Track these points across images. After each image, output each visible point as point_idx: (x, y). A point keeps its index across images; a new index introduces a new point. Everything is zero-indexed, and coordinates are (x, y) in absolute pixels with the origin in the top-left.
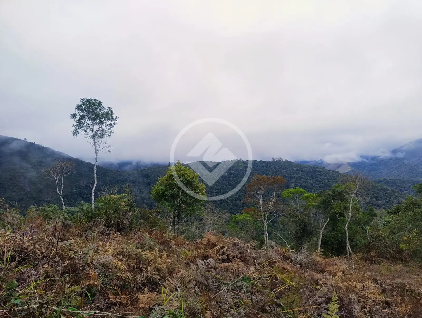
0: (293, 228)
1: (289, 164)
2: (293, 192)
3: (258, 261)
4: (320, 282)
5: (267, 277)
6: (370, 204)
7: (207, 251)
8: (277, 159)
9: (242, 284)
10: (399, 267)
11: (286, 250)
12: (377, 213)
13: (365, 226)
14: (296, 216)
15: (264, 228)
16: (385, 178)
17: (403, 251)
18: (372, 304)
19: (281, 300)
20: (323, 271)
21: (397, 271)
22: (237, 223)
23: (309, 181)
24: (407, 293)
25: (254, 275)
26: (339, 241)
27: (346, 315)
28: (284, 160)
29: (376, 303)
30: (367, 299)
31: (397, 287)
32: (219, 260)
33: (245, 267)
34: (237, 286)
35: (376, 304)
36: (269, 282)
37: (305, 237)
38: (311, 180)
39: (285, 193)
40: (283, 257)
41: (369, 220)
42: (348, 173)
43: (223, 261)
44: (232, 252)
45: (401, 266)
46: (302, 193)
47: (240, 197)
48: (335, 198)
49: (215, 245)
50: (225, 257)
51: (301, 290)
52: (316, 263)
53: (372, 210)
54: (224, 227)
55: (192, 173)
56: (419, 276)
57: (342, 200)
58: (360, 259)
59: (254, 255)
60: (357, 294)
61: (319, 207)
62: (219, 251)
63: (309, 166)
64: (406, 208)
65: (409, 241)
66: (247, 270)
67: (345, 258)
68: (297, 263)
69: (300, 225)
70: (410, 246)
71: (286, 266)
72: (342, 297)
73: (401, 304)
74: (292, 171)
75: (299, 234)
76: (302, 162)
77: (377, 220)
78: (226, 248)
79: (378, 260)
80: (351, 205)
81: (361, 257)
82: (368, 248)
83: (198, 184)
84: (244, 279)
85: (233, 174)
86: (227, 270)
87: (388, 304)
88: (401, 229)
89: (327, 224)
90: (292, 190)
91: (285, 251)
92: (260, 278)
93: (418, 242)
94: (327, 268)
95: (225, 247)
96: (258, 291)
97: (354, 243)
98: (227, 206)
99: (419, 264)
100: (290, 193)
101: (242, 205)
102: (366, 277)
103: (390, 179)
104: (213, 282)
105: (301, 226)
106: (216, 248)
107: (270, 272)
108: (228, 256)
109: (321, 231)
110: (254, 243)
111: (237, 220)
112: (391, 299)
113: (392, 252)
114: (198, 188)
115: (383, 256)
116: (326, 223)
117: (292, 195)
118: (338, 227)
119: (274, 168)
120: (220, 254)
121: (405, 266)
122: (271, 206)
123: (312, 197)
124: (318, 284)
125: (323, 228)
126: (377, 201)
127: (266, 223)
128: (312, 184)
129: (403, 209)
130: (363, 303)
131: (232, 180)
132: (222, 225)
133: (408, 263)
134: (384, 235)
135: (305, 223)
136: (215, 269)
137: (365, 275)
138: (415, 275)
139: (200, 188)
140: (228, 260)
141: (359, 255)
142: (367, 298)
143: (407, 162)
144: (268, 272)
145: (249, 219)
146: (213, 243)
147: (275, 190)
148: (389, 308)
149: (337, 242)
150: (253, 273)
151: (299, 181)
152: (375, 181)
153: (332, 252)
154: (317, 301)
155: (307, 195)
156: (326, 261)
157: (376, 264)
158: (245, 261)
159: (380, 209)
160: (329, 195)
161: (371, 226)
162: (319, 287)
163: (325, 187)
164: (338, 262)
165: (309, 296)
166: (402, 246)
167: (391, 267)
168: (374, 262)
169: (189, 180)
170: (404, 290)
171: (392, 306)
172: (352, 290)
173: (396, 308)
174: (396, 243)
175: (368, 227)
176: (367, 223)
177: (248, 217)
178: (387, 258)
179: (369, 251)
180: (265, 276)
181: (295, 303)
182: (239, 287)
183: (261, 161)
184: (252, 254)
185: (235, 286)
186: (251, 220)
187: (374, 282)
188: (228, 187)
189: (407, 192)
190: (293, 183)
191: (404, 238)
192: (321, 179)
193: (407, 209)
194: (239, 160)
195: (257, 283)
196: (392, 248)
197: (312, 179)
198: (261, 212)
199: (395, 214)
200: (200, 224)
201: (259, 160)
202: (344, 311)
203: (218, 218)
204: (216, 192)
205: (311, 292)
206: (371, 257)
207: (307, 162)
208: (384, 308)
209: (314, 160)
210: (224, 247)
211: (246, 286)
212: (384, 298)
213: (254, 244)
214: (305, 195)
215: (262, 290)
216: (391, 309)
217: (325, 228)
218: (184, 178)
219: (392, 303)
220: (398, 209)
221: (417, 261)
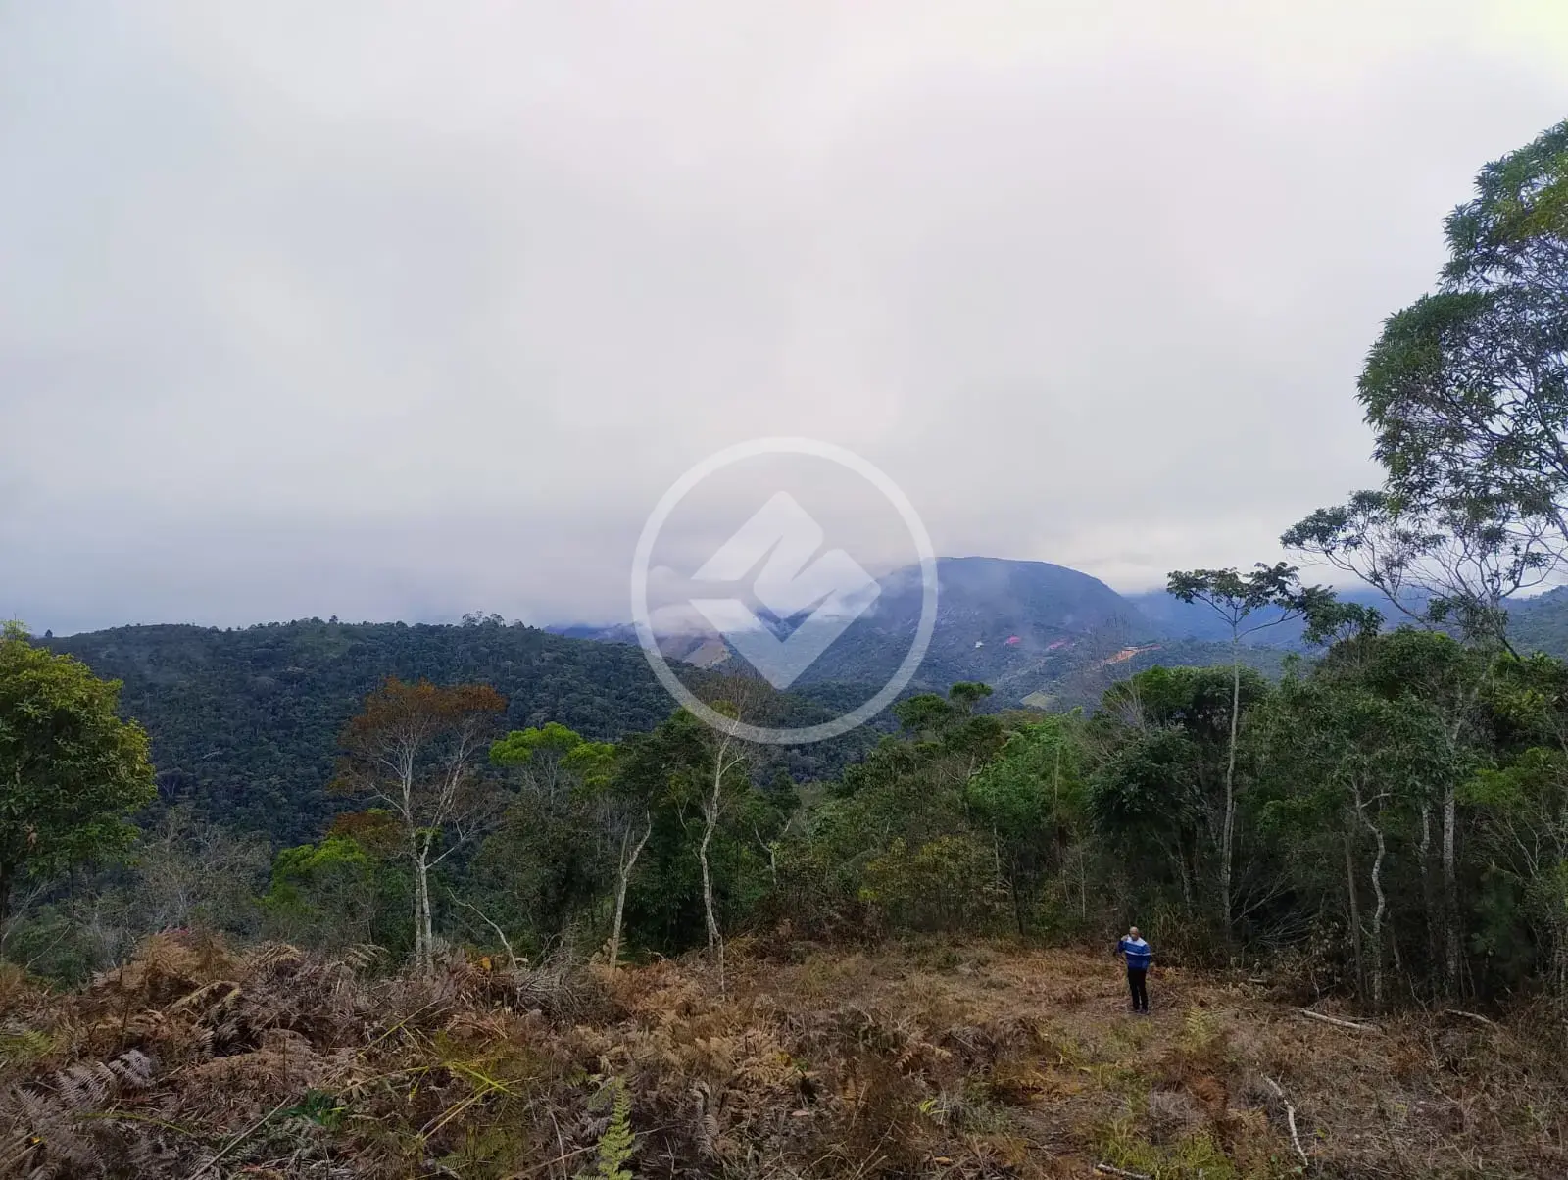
0: (531, 876)
1: (529, 636)
2: (534, 742)
3: (376, 1024)
4: (604, 1060)
5: (403, 1082)
6: (782, 769)
7: (140, 1017)
8: (481, 621)
9: (298, 1126)
10: (853, 961)
11: (492, 963)
12: (800, 795)
13: (765, 843)
14: (543, 830)
15: (414, 891)
16: (826, 681)
17: (865, 911)
18: (761, 1102)
19: (453, 1156)
20: (619, 1016)
21: (848, 976)
22: (307, 878)
23: (598, 699)
24: (866, 1041)
25: (349, 1082)
26: (683, 901)
27: (678, 1158)
28: (508, 621)
29: (774, 1095)
30: (751, 1085)
31: (841, 1027)
32: (202, 1049)
33: (314, 1059)
34: (273, 1143)
35: (777, 1097)
36: (410, 1097)
37: (572, 904)
38: (602, 695)
39: (502, 747)
40: (482, 989)
41: (779, 818)
42: (720, 667)
43: (221, 1047)
44: (264, 1004)
45: (861, 957)
46: (564, 746)
47: (327, 771)
48: (674, 754)
49: (183, 987)
50: (229, 1029)
51: (531, 1104)
52: (600, 991)
53: (786, 787)
54: (244, 903)
55: (82, 681)
56: (904, 980)
57: (694, 761)
58: (748, 954)
59: (362, 1001)
60: (719, 1074)
61: (619, 789)
62: (201, 1012)
63: (598, 646)
64: (877, 776)
65: (882, 877)
66: (326, 1066)
67: (701, 956)
68: (531, 1005)
69: (555, 861)
70: (884, 891)
71: (485, 1024)
72: (671, 1098)
73: (844, 1082)
74: (537, 663)
75: (551, 892)
76: (572, 630)
77: (799, 819)
78: (237, 991)
79: (798, 946)
80: (718, 777)
81: (750, 947)
82: (771, 912)
83: (115, 726)
84: (306, 1105)
85: (297, 679)
86: (234, 1083)
87: (807, 1088)
88: (864, 841)
89: (646, 847)
90: (532, 734)
91: (489, 967)
92: (373, 1089)
93: (904, 875)
94: (636, 1002)
95: (230, 989)
96: (360, 1145)
97: (729, 902)
98: (267, 811)
99: (906, 944)
100: (525, 745)
101: (331, 804)
102: (758, 1010)
103: (840, 687)
104: (157, 1149)
105: (560, 863)
106: (189, 998)
107: (419, 1057)
108: (243, 1027)
109: (624, 874)
110: (360, 954)
111: (302, 868)
112: (818, 1073)
113: (838, 917)
114: (116, 742)
115: (812, 932)
116: (643, 842)
117: (527, 752)
118: (682, 851)
119: (469, 653)
120: (204, 1024)
121: (869, 955)
122: (447, 800)
123: (601, 756)
124: (594, 1068)
125: (631, 863)
126: (805, 757)
127: (424, 868)
128: (605, 710)
129: (868, 779)
130: (737, 1104)
131: (294, 704)
132: (234, 895)
133: (878, 944)
134: (815, 867)
135: (574, 851)
136: (174, 1089)
137: (757, 1005)
138: (895, 979)
139: (124, 741)
140: (247, 1039)
141: (745, 939)
142: (749, 1083)
143: (884, 632)
144: (414, 1059)
145: (355, 860)
146: (175, 979)
147: (465, 738)
148: (812, 1101)
149: (678, 906)
150: (349, 1074)
151: (561, 701)
152: (799, 693)
153: (662, 943)
154: (587, 1132)
155: (583, 748)
156: (634, 980)
157: (793, 963)
158: (318, 1033)
159: (810, 781)
160: (652, 744)
161: (784, 840)
162: (596, 1078)
163: (649, 717)
164: (672, 977)
165: (558, 1118)
166: (866, 893)
167: (834, 964)
168: (788, 957)
169: (63, 711)
170: (857, 1033)
171: (820, 1091)
172: (702, 1066)
173: (831, 1099)
174: (848, 886)
175: (776, 845)
176: (771, 832)
177: (352, 850)
178: (823, 939)
179: (773, 924)
180: (397, 1079)
181: (504, 1159)
182: (278, 1146)
183: (420, 626)
184: (350, 997)
185: (262, 1144)
186: (365, 862)
187: (779, 1025)
188: (274, 733)
189: (884, 723)
190: (540, 706)
191: (869, 867)
192: (639, 690)
193: (880, 779)
194: (327, 622)
195: (359, 1112)
196: (837, 904)
197: (606, 690)
198: (404, 825)
199: (847, 795)
200: (127, 901)
201: (410, 624)
202: (672, 1145)
203: (218, 869)
204: (215, 758)
205: (568, 1102)
206: (779, 941)
207: (594, 632)
208: (797, 1106)
209: (613, 624)
210: (226, 989)
211: (312, 1132)
212: (799, 1072)
213: (364, 961)
214: (577, 750)
215: (377, 1136)
216: (817, 1104)
217: (637, 863)
218: (43, 704)
219: (822, 1084)
220: (857, 779)
221: (901, 936)
